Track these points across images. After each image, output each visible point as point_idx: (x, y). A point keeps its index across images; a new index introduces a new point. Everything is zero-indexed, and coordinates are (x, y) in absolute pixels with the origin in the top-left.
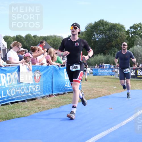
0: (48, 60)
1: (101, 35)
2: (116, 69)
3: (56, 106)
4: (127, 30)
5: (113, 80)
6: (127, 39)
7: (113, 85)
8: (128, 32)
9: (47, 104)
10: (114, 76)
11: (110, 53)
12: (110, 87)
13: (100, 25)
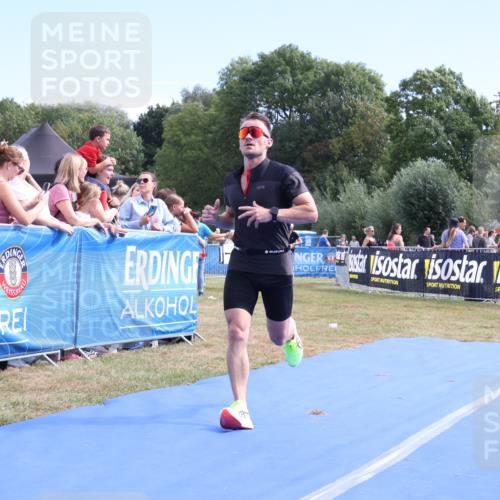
0: (60, 207)
1: (284, 110)
2: (341, 250)
3: (90, 400)
4: (388, 94)
5: (325, 294)
6: (390, 132)
7: (327, 316)
8: (392, 103)
9: (51, 389)
10: (333, 280)
11: (319, 187)
12: (316, 323)
13: (279, 69)
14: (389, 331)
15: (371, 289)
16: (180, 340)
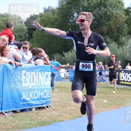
2: (107, 70)
4: (126, 8)
6: (127, 23)
15: (120, 86)
16: (44, 108)
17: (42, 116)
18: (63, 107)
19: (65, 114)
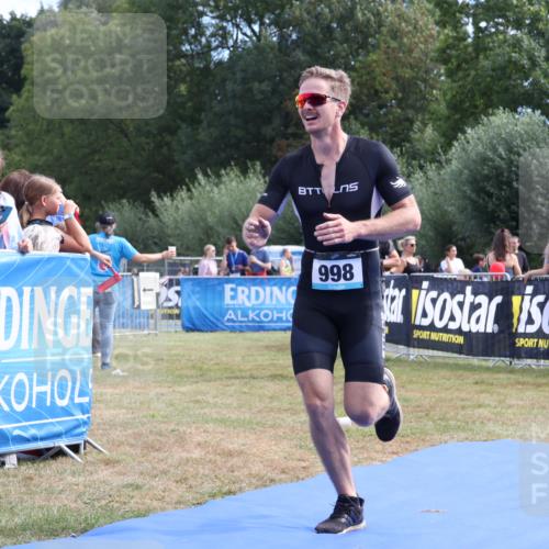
1: (249, 23)
6: (446, 61)
14: (446, 429)
15: (414, 353)
16: (60, 453)
17: (50, 492)
18: (150, 447)
19: (158, 484)
